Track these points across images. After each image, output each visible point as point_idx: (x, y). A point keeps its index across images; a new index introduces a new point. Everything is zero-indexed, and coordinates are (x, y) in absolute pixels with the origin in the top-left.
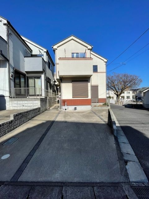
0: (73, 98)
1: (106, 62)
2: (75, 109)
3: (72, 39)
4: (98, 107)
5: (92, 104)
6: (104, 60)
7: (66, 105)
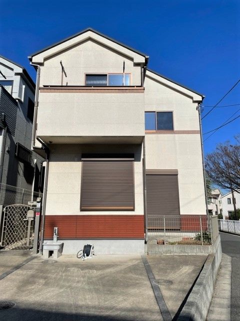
0: (82, 210)
1: (199, 102)
2: (87, 250)
3: (90, 39)
4: (171, 248)
5: (149, 234)
6: (192, 98)
7: (55, 237)
